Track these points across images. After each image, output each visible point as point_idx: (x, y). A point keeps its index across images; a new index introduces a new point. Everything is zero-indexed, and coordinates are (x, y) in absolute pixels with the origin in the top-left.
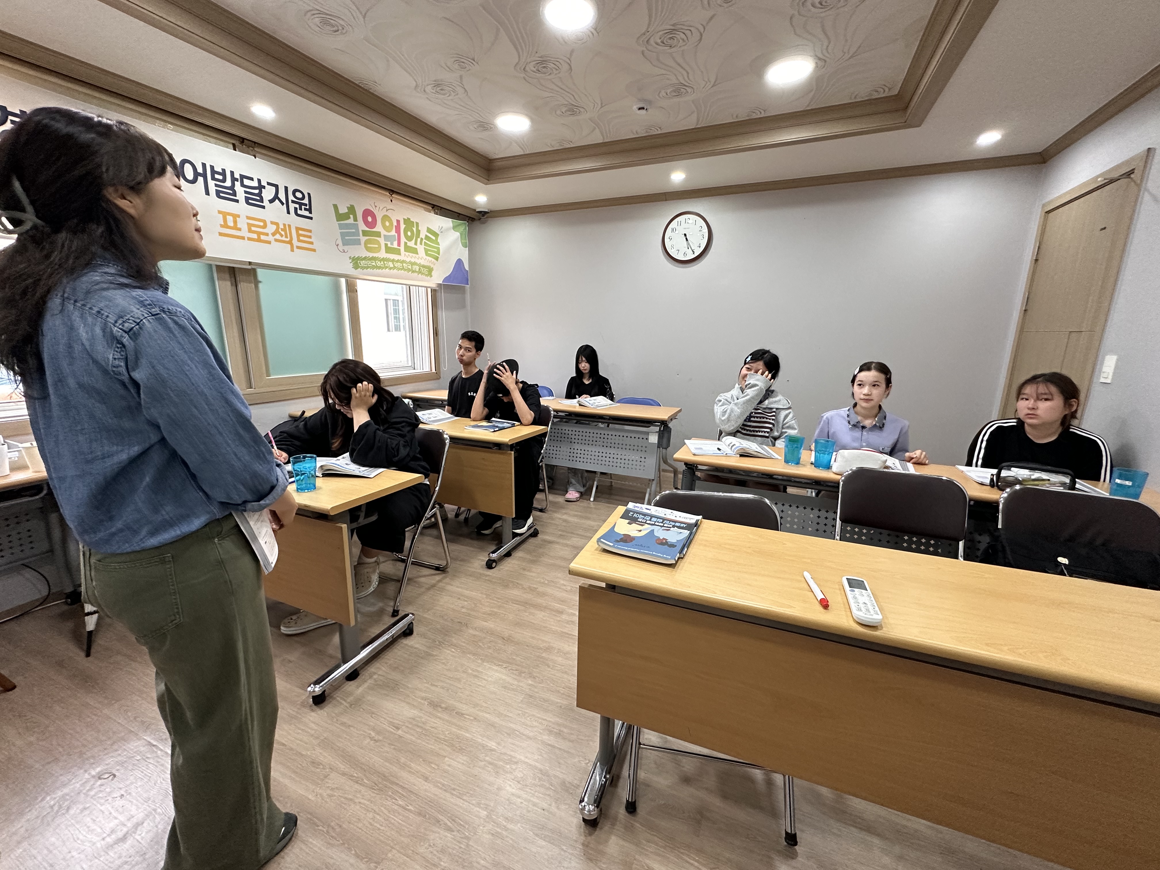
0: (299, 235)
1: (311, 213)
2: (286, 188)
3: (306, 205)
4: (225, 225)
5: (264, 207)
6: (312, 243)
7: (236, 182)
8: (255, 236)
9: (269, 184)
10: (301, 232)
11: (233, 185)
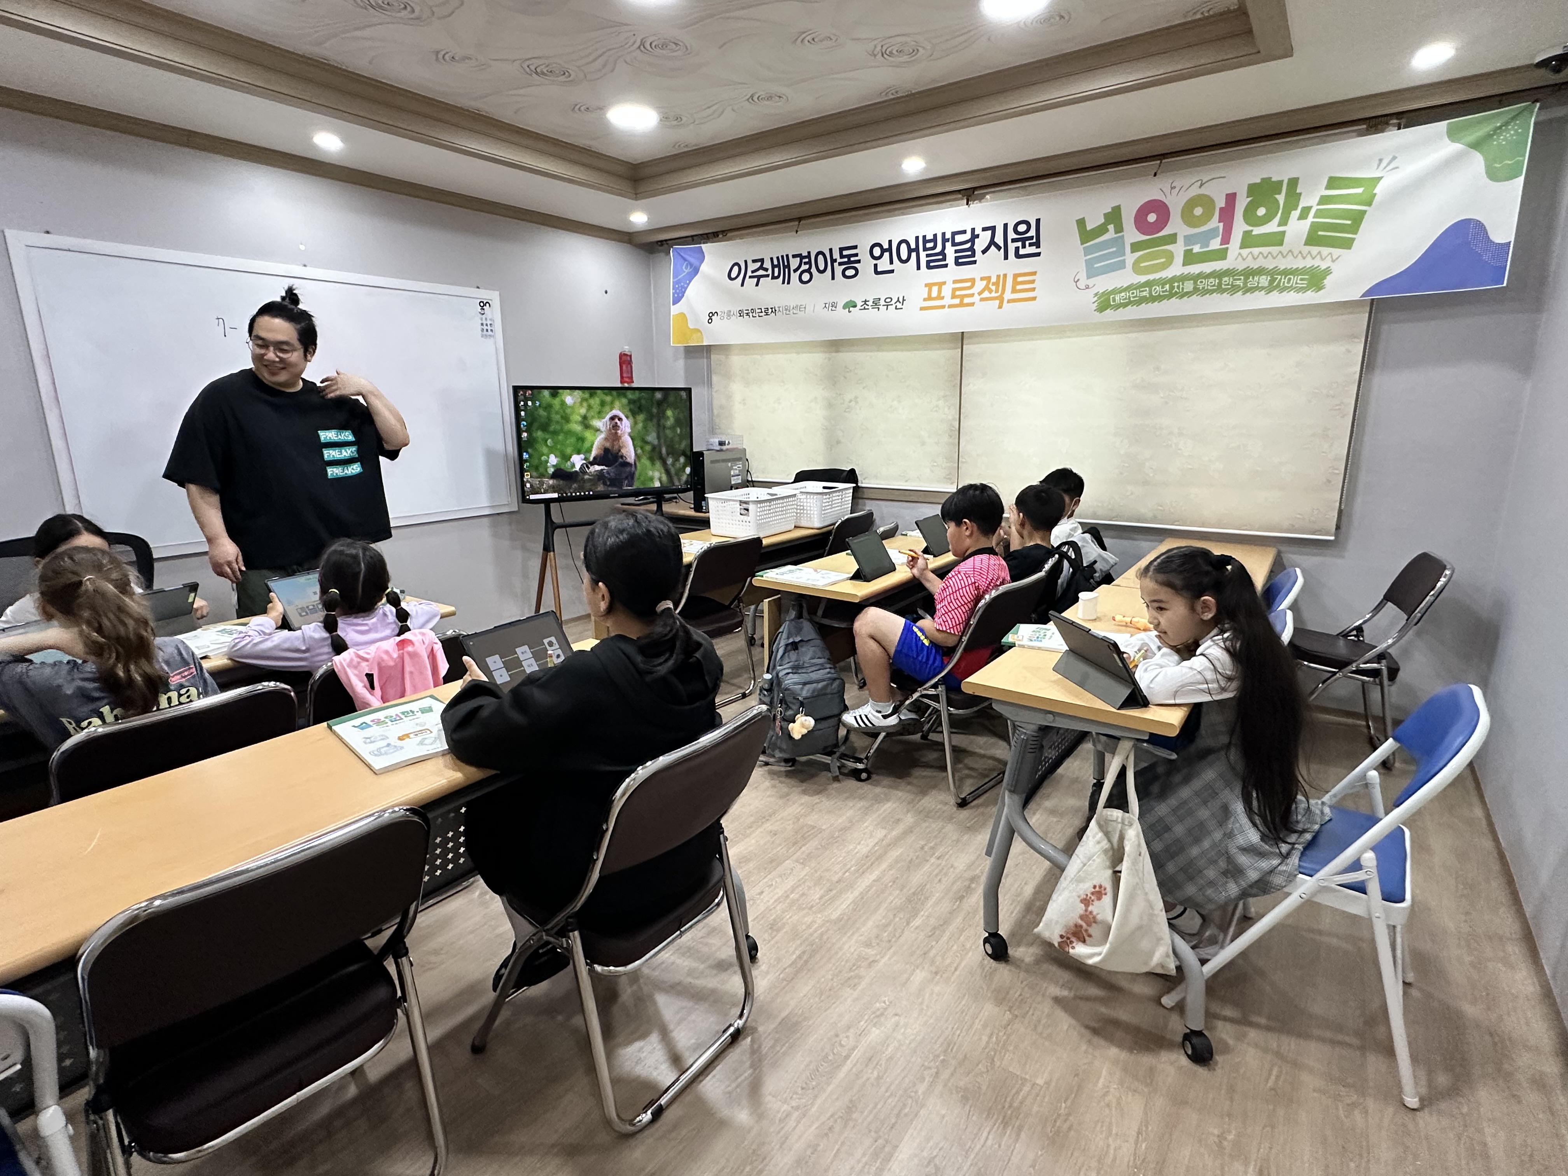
0: (1015, 283)
1: (1038, 246)
2: (1006, 226)
3: (1032, 238)
4: (929, 298)
5: (975, 262)
6: (1033, 289)
7: (947, 244)
8: (957, 301)
9: (984, 229)
10: (1020, 279)
11: (944, 247)
